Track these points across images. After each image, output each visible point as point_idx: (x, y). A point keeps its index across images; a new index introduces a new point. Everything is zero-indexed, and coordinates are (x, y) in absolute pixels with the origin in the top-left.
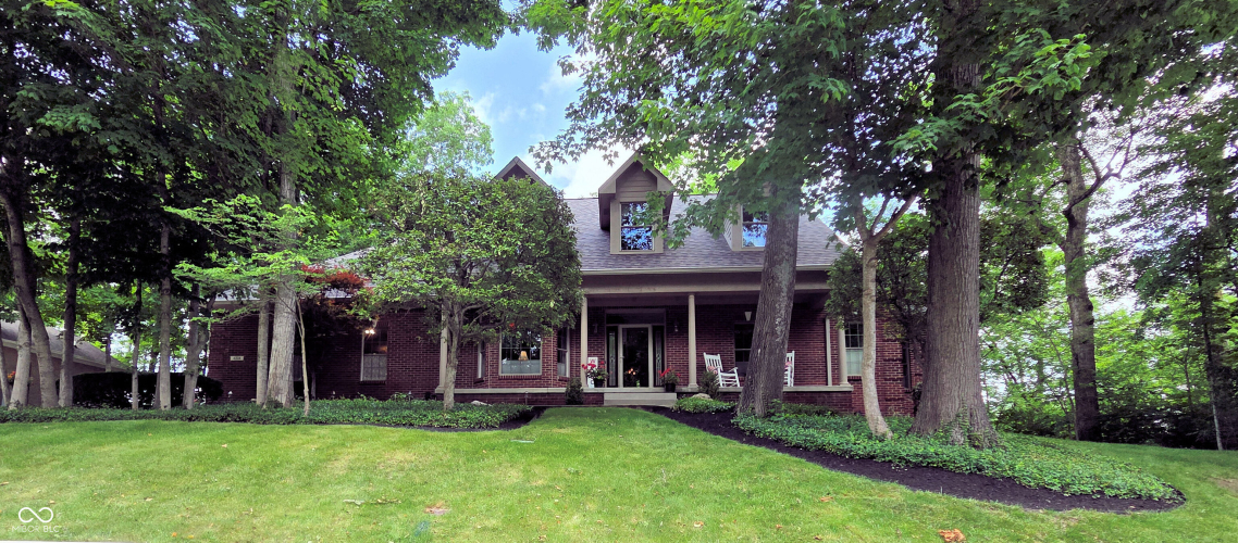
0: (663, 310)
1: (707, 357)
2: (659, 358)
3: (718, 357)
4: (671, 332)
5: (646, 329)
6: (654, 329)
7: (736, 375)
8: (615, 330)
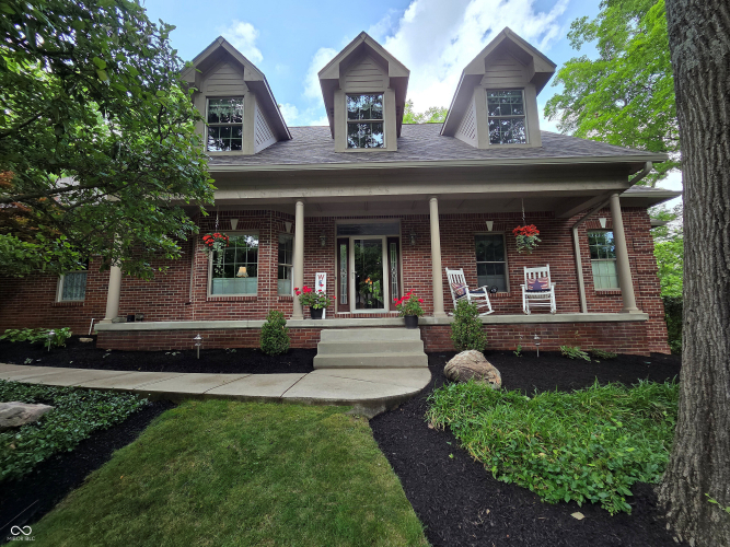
0: (398, 220)
1: (449, 272)
2: (395, 273)
3: (460, 272)
4: (407, 245)
5: (380, 241)
6: (389, 240)
7: (486, 295)
8: (347, 242)
